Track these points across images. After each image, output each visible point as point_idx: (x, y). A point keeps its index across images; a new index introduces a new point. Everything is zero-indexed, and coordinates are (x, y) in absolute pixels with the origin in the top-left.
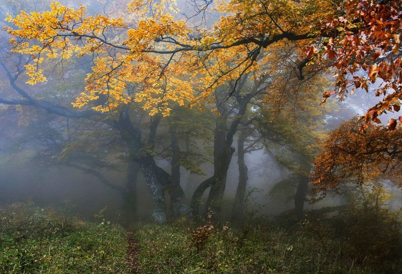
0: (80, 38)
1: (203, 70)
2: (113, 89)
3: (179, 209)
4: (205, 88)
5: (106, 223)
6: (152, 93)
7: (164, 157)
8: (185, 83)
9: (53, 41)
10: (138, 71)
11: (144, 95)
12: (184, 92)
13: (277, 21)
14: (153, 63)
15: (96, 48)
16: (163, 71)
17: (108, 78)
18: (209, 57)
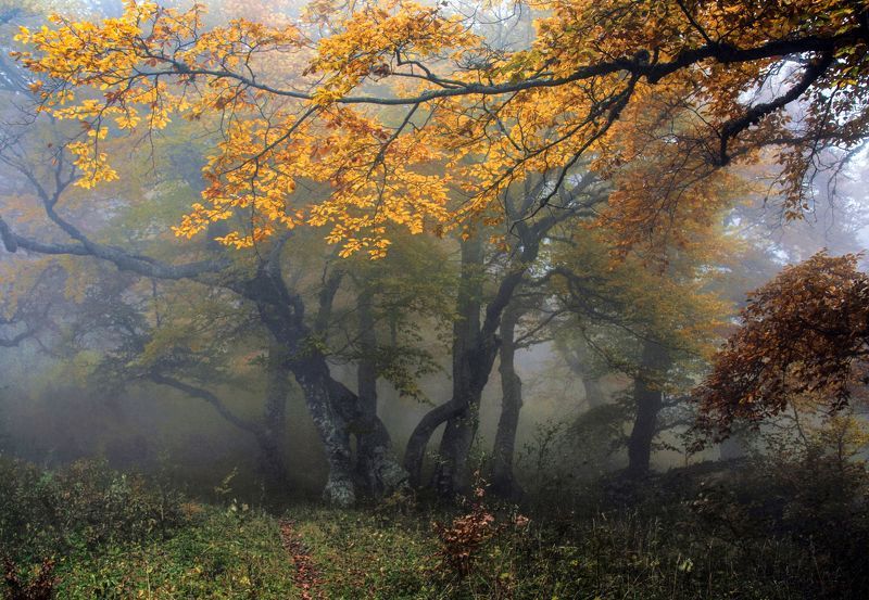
0: (193, 79)
1: (481, 146)
2: (264, 195)
3: (380, 472)
4: (481, 188)
5: (240, 509)
6: (349, 205)
7: (348, 358)
8: (432, 181)
9: (128, 88)
10: (326, 150)
11: (330, 211)
12: (425, 202)
13: (695, 13)
14: (365, 129)
15: (230, 100)
16: (382, 152)
17: (255, 169)
18: (500, 115)
